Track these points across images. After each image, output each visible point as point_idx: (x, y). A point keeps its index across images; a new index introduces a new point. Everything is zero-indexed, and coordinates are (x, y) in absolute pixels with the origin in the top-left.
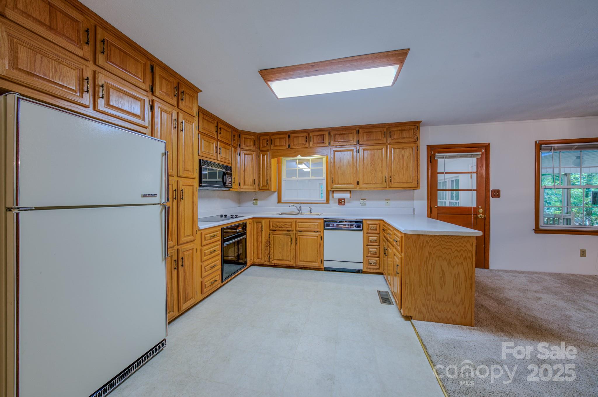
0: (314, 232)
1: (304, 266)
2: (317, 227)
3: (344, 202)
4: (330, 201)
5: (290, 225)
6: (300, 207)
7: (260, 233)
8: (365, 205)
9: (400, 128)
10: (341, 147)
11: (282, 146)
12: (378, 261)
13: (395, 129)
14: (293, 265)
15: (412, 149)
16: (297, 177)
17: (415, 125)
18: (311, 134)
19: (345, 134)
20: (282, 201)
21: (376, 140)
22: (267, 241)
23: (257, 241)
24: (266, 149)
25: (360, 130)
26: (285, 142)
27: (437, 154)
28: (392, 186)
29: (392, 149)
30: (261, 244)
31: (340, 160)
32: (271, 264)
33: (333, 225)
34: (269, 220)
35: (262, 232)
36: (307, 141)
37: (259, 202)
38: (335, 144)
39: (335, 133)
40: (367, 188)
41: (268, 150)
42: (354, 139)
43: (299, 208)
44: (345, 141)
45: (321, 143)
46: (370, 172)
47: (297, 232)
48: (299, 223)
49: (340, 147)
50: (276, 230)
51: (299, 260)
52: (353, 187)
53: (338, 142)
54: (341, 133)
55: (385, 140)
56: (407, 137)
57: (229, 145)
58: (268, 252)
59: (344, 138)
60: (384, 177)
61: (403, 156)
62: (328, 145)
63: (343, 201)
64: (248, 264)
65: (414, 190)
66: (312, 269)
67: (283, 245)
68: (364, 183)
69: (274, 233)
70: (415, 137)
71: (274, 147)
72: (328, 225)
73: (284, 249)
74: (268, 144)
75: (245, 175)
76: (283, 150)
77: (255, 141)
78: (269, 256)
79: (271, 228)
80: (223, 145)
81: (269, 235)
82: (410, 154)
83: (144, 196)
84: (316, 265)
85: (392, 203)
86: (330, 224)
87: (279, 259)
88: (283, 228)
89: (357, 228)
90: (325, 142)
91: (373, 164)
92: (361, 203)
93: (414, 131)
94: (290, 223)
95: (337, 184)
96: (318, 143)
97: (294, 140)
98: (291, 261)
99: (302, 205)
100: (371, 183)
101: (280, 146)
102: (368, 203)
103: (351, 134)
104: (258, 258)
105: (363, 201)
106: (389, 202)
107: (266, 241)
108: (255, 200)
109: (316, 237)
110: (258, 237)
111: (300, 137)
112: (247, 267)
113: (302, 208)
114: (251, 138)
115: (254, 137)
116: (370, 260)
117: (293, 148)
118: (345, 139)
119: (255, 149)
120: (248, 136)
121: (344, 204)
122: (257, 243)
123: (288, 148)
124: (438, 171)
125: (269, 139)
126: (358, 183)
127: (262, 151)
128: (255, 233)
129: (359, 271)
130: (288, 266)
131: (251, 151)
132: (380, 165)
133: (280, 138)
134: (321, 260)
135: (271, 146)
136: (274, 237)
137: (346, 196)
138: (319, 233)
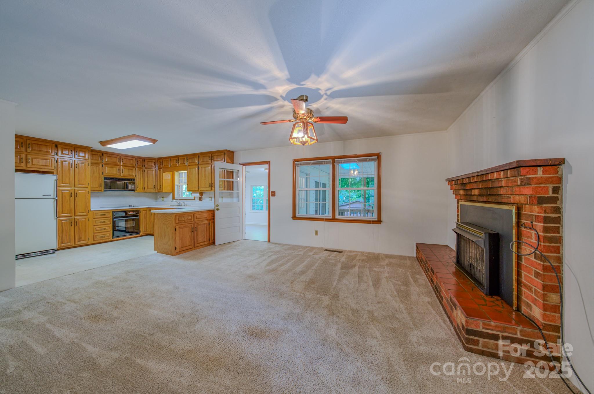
3: (202, 199)
4: (196, 199)
6: (180, 202)
11: (167, 165)
16: (182, 183)
17: (224, 152)
18: (179, 158)
19: (194, 158)
20: (175, 198)
21: (205, 161)
23: (150, 221)
25: (200, 156)
26: (168, 163)
28: (213, 189)
36: (177, 163)
37: (165, 199)
39: (189, 157)
40: (203, 190)
41: (161, 168)
42: (197, 161)
43: (178, 202)
46: (204, 181)
52: (197, 190)
53: (191, 163)
54: (192, 157)
55: (210, 161)
57: (134, 167)
60: (209, 184)
62: (186, 165)
64: (141, 234)
68: (201, 187)
70: (223, 160)
71: (164, 166)
74: (161, 165)
75: (148, 183)
77: (155, 162)
80: (126, 168)
83: (43, 195)
90: (185, 163)
91: (205, 176)
95: (190, 188)
96: (182, 164)
97: (172, 162)
100: (204, 188)
103: (196, 158)
104: (150, 231)
108: (163, 197)
111: (175, 160)
112: (137, 235)
114: (152, 161)
115: (155, 160)
117: (172, 167)
118: (194, 162)
119: (155, 167)
120: (150, 160)
121: (202, 200)
126: (199, 188)
127: (159, 168)
132: (208, 176)
133: (166, 161)
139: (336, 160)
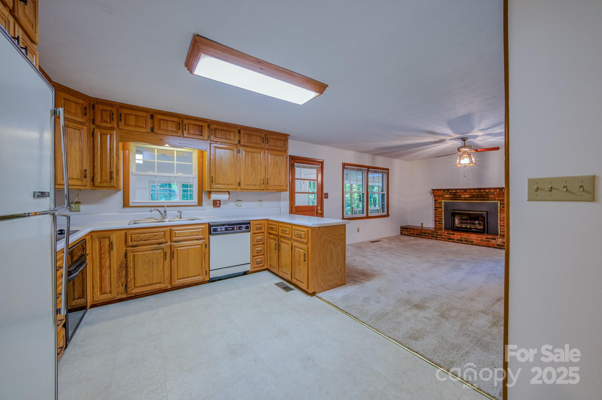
0: (197, 239)
1: (183, 284)
2: (200, 233)
3: (220, 203)
4: (204, 204)
5: (162, 235)
6: (165, 211)
7: (108, 253)
8: (241, 206)
9: (274, 137)
10: (222, 144)
11: (139, 127)
12: (264, 258)
13: (271, 137)
14: (167, 287)
15: (283, 156)
16: (155, 172)
17: (285, 137)
18: (185, 121)
19: (226, 131)
20: (131, 204)
21: (256, 143)
22: (121, 264)
23: (102, 267)
24: (109, 125)
25: (242, 131)
26: (144, 122)
27: (295, 164)
28: (269, 188)
29: (269, 155)
30: (108, 271)
31: (221, 158)
32: (129, 296)
33: (221, 228)
34: (125, 232)
35: (112, 252)
36: (179, 129)
38: (215, 140)
39: (215, 127)
40: (247, 189)
41: (112, 129)
42: (235, 139)
43: (163, 212)
44: (226, 138)
45: (198, 135)
46: (251, 174)
47: (172, 244)
48: (176, 232)
49: (220, 144)
50: (138, 246)
51: (176, 279)
52: (235, 188)
53: (219, 137)
54: (222, 129)
55: (263, 145)
56: (280, 146)
58: (123, 280)
59: (225, 135)
60: (262, 180)
61: (277, 162)
62: (207, 139)
63: (218, 202)
64: (88, 307)
65: (280, 192)
66: (192, 285)
67: (151, 264)
68: (246, 184)
69: (136, 250)
70: (285, 148)
71: (124, 125)
72: (215, 230)
73: (153, 270)
74: (112, 119)
76: (141, 133)
77: (86, 108)
78: (126, 285)
79: (130, 243)
81: (126, 253)
82: (282, 161)
84: (200, 278)
85: (265, 204)
86: (217, 228)
87: (144, 284)
88: (151, 241)
89: (245, 230)
90: (203, 134)
91: (253, 166)
92: (237, 205)
93: (284, 142)
94: (163, 233)
95: (218, 184)
96: (194, 134)
97: (160, 124)
98: (164, 283)
99: (167, 209)
100: (251, 185)
101: (136, 126)
102: (244, 204)
103: (233, 133)
104: (102, 293)
105: (238, 203)
106: (261, 202)
107: (119, 264)
108: (75, 203)
109: (199, 246)
110: (103, 261)
111: (170, 121)
113: (167, 212)
114: (78, 102)
115: (85, 101)
116: (257, 259)
117: (158, 133)
118: (226, 137)
119: (85, 121)
120: (73, 97)
121: (219, 206)
122: (101, 271)
123: (150, 132)
124: (296, 178)
125: (115, 112)
126: (239, 184)
127: (98, 127)
128: (96, 256)
129: (245, 273)
130: (160, 290)
131: (77, 123)
132: (259, 168)
133: (136, 116)
134: (206, 271)
135: (120, 123)
136: (134, 255)
137: (223, 197)
138: (204, 240)
139: (370, 169)
